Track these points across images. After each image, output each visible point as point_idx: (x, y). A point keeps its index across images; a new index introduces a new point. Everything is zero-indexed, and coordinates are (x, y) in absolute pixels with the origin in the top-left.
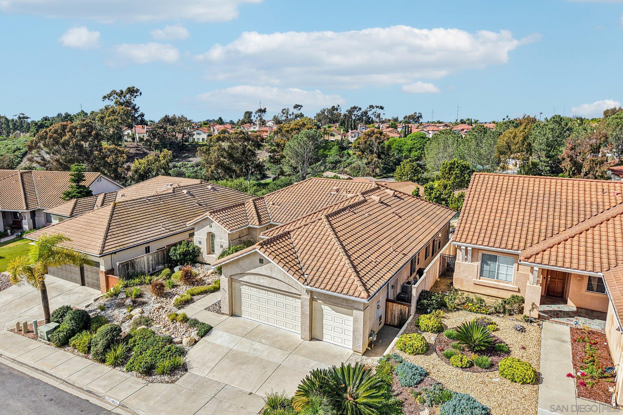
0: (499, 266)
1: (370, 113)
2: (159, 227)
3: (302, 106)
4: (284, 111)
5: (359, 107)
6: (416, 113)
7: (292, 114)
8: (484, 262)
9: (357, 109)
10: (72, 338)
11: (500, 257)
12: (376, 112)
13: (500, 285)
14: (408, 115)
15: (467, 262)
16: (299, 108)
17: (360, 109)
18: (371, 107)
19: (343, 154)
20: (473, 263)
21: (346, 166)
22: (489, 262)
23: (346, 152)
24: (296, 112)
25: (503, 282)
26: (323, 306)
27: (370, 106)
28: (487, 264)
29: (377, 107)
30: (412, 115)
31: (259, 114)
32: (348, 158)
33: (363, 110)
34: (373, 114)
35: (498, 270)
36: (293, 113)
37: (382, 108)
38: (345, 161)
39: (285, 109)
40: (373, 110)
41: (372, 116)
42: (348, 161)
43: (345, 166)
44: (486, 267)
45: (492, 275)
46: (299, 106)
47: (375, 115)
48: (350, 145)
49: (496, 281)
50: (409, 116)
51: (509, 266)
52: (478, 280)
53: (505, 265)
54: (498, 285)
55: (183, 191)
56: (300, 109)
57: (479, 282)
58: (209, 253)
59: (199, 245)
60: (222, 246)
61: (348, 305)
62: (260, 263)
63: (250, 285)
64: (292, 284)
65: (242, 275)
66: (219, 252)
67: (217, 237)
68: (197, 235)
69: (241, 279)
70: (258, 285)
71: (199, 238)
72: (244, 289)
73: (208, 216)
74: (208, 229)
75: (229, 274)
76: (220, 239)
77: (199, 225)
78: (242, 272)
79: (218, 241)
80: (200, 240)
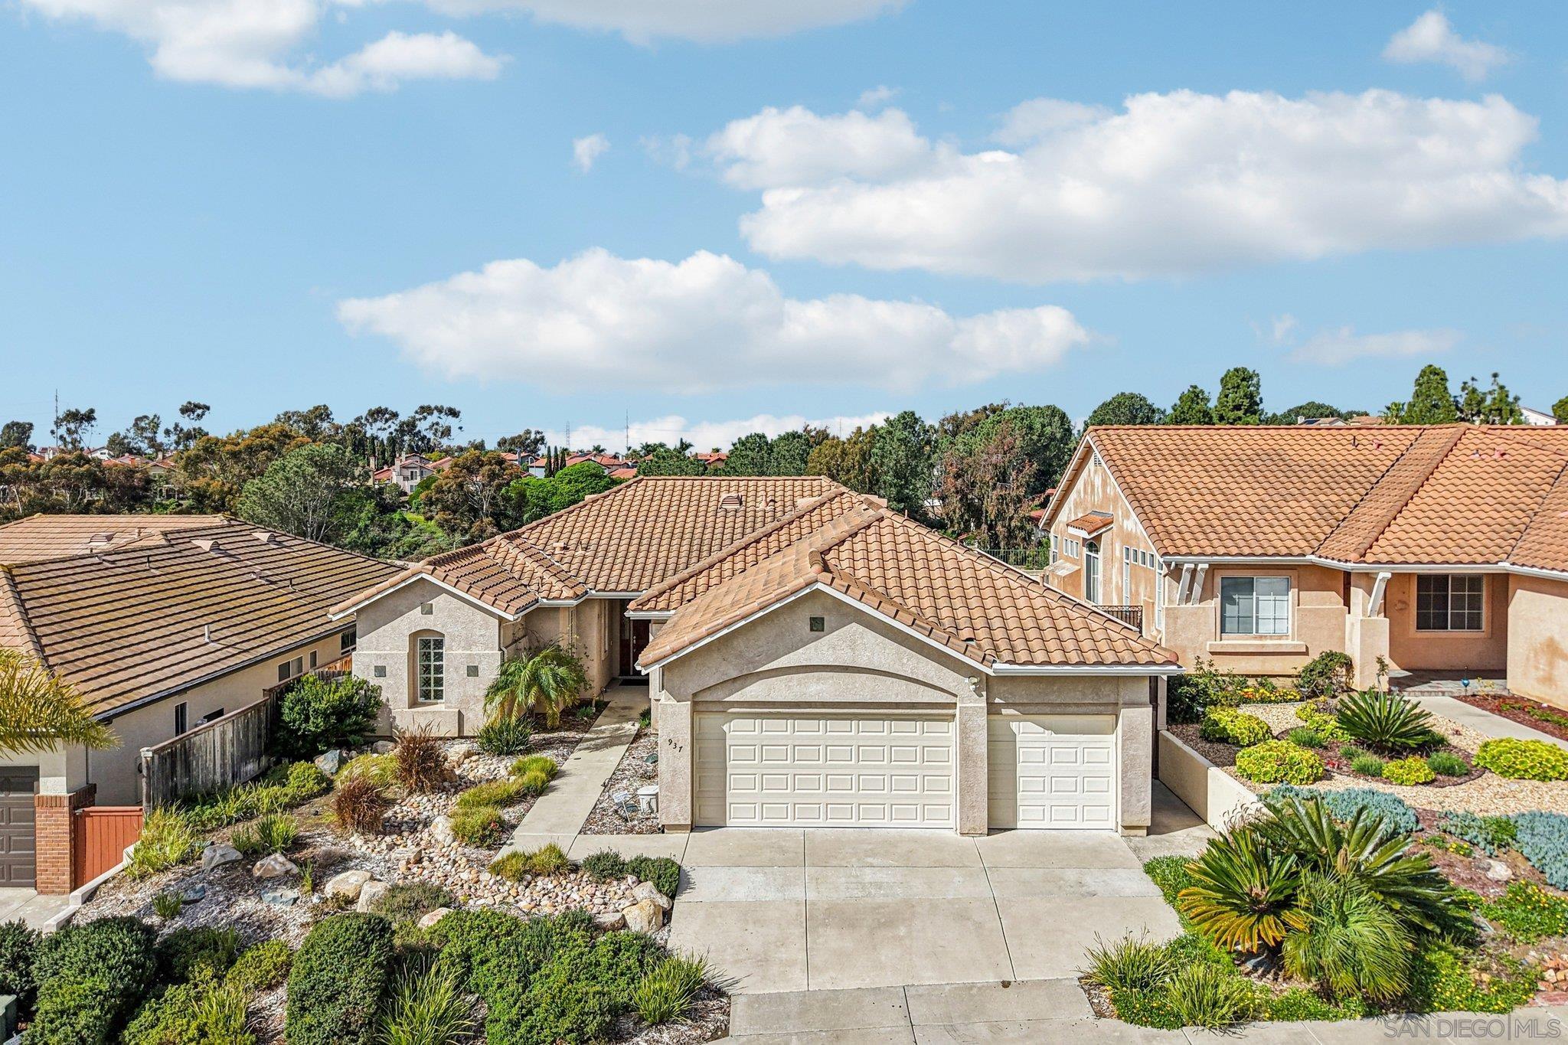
0: (1257, 599)
1: (422, 426)
2: (201, 640)
3: (208, 408)
4: (143, 424)
5: (392, 408)
6: (528, 432)
7: (175, 429)
8: (1227, 599)
9: (387, 416)
10: (134, 1026)
11: (1261, 582)
12: (437, 424)
13: (1268, 645)
14: (508, 436)
15: (1189, 605)
16: (199, 411)
17: (395, 415)
18: (426, 410)
19: (389, 523)
20: (1202, 605)
21: (405, 553)
22: (1236, 597)
23: (396, 516)
24: (188, 424)
25: (1271, 638)
26: (1014, 726)
27: (422, 408)
28: (1233, 602)
29: (440, 410)
30: (520, 436)
31: (72, 426)
32: (404, 533)
33: (404, 417)
34: (431, 428)
35: (1257, 612)
36: (177, 425)
37: (453, 413)
38: (398, 540)
39: (146, 417)
40: (433, 418)
41: (430, 435)
42: (407, 539)
43: (401, 554)
44: (1231, 610)
45: (1245, 624)
46: (198, 406)
47: (436, 430)
48: (403, 499)
49: (1255, 638)
50: (513, 439)
51: (1278, 598)
52: (1218, 642)
53: (1272, 598)
54: (1263, 646)
55: (196, 542)
56: (200, 417)
57: (1222, 646)
58: (413, 704)
59: (374, 681)
60: (476, 668)
61: (1101, 701)
62: (812, 630)
63: (762, 713)
64: (924, 676)
65: (737, 684)
66: (461, 690)
67: (453, 641)
68: (368, 648)
69: (735, 697)
70: (797, 705)
71: (377, 655)
72: (739, 732)
73: (424, 576)
74: (414, 620)
75: (693, 688)
76: (464, 648)
77: (378, 614)
78: (745, 673)
79: (455, 656)
80: (380, 663)
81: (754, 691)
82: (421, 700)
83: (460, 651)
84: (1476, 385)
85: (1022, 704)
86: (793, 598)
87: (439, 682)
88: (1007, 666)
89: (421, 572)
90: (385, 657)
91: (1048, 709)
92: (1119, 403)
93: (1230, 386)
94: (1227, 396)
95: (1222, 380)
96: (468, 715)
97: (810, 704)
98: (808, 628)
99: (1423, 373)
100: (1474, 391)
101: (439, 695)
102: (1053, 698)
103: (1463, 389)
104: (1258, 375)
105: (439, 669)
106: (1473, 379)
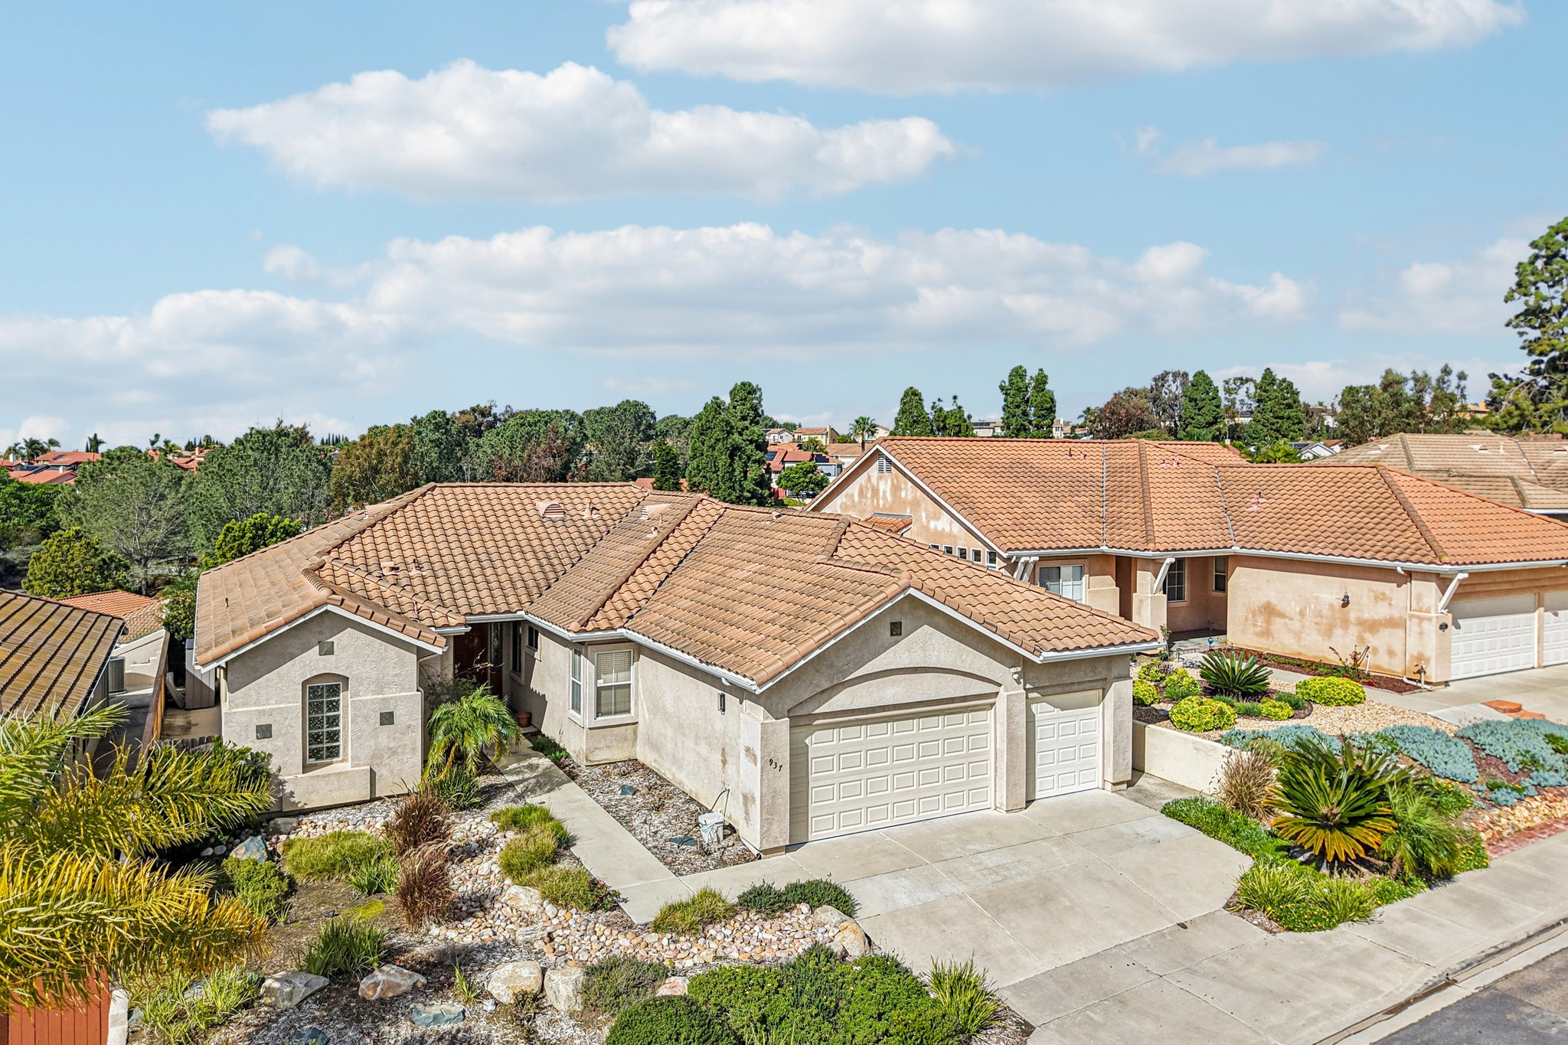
0: (1062, 584)
26: (1034, 707)
53: (1071, 583)
58: (306, 768)
59: (257, 746)
60: (391, 714)
61: (1098, 677)
62: (892, 635)
63: (841, 722)
64: (979, 670)
65: (825, 696)
66: (372, 743)
67: (361, 684)
68: (245, 704)
69: (824, 708)
70: (873, 710)
71: (260, 712)
72: (819, 742)
73: (330, 608)
74: (310, 663)
75: (789, 704)
76: (374, 692)
77: (260, 659)
78: (835, 682)
79: (365, 703)
80: (264, 721)
81: (841, 701)
82: (313, 761)
83: (369, 697)
84: (941, 404)
85: (1043, 687)
86: (890, 605)
87: (333, 736)
88: (1053, 654)
89: (327, 604)
90: (271, 712)
91: (1059, 689)
92: (625, 410)
93: (738, 398)
94: (735, 407)
95: (731, 393)
96: (382, 772)
97: (883, 708)
98: (888, 633)
99: (906, 394)
100: (941, 410)
101: (333, 752)
102: (1066, 679)
103: (933, 408)
104: (760, 390)
105: (334, 721)
106: (939, 400)
